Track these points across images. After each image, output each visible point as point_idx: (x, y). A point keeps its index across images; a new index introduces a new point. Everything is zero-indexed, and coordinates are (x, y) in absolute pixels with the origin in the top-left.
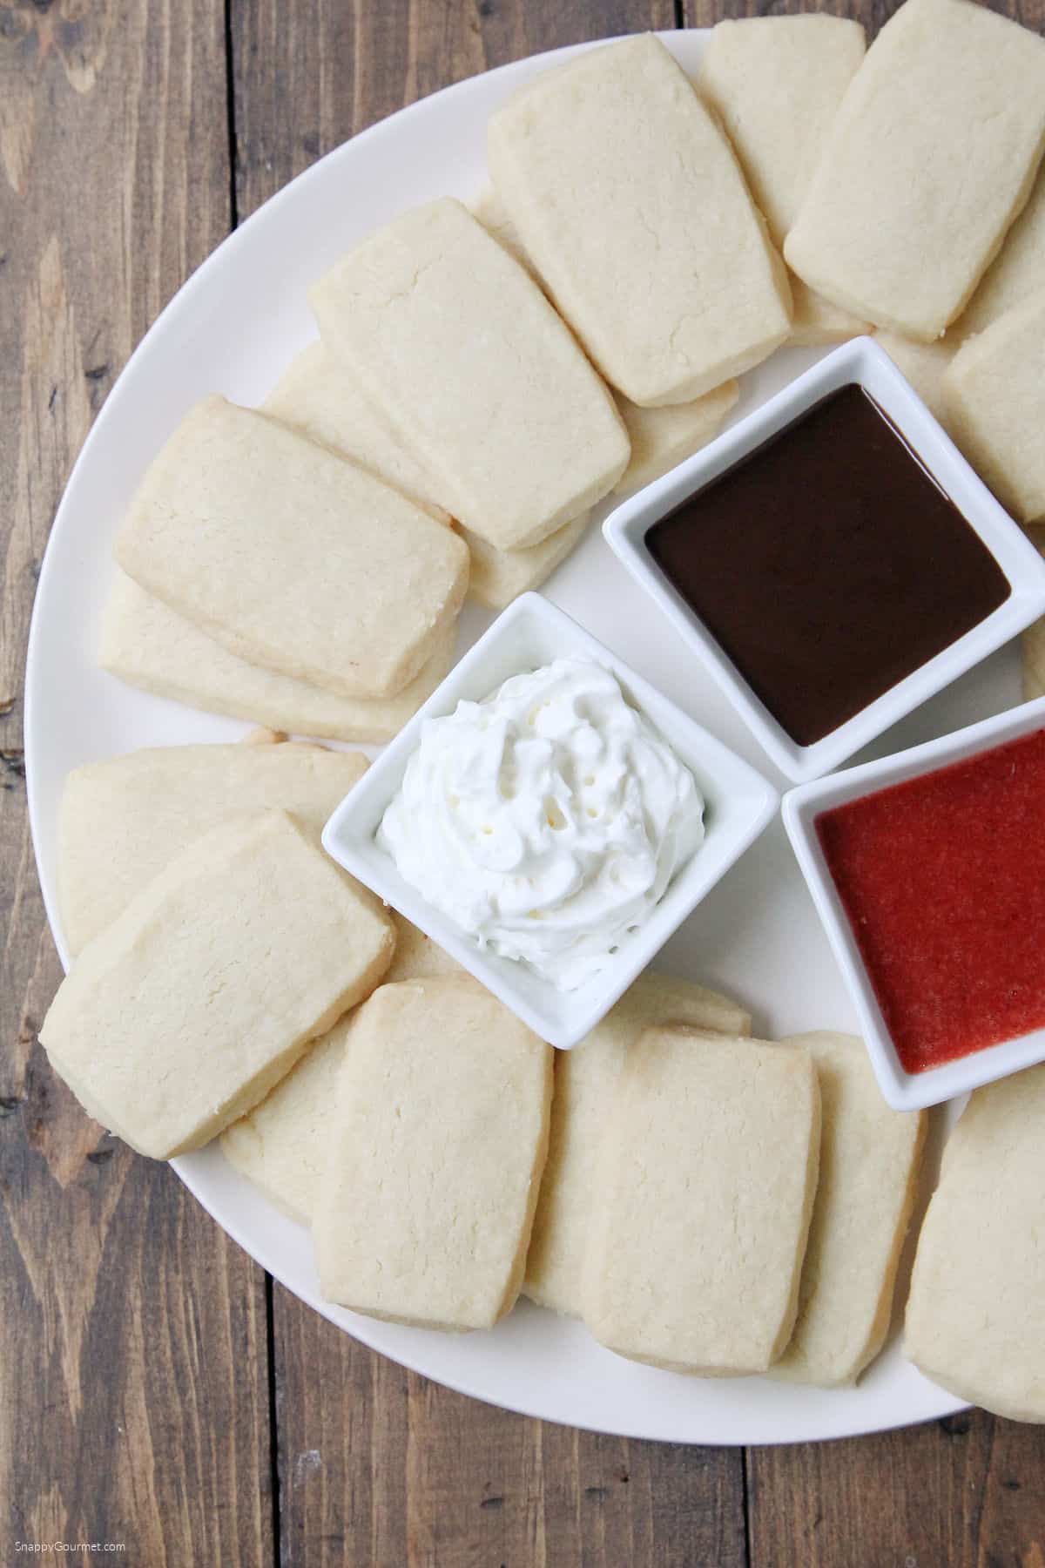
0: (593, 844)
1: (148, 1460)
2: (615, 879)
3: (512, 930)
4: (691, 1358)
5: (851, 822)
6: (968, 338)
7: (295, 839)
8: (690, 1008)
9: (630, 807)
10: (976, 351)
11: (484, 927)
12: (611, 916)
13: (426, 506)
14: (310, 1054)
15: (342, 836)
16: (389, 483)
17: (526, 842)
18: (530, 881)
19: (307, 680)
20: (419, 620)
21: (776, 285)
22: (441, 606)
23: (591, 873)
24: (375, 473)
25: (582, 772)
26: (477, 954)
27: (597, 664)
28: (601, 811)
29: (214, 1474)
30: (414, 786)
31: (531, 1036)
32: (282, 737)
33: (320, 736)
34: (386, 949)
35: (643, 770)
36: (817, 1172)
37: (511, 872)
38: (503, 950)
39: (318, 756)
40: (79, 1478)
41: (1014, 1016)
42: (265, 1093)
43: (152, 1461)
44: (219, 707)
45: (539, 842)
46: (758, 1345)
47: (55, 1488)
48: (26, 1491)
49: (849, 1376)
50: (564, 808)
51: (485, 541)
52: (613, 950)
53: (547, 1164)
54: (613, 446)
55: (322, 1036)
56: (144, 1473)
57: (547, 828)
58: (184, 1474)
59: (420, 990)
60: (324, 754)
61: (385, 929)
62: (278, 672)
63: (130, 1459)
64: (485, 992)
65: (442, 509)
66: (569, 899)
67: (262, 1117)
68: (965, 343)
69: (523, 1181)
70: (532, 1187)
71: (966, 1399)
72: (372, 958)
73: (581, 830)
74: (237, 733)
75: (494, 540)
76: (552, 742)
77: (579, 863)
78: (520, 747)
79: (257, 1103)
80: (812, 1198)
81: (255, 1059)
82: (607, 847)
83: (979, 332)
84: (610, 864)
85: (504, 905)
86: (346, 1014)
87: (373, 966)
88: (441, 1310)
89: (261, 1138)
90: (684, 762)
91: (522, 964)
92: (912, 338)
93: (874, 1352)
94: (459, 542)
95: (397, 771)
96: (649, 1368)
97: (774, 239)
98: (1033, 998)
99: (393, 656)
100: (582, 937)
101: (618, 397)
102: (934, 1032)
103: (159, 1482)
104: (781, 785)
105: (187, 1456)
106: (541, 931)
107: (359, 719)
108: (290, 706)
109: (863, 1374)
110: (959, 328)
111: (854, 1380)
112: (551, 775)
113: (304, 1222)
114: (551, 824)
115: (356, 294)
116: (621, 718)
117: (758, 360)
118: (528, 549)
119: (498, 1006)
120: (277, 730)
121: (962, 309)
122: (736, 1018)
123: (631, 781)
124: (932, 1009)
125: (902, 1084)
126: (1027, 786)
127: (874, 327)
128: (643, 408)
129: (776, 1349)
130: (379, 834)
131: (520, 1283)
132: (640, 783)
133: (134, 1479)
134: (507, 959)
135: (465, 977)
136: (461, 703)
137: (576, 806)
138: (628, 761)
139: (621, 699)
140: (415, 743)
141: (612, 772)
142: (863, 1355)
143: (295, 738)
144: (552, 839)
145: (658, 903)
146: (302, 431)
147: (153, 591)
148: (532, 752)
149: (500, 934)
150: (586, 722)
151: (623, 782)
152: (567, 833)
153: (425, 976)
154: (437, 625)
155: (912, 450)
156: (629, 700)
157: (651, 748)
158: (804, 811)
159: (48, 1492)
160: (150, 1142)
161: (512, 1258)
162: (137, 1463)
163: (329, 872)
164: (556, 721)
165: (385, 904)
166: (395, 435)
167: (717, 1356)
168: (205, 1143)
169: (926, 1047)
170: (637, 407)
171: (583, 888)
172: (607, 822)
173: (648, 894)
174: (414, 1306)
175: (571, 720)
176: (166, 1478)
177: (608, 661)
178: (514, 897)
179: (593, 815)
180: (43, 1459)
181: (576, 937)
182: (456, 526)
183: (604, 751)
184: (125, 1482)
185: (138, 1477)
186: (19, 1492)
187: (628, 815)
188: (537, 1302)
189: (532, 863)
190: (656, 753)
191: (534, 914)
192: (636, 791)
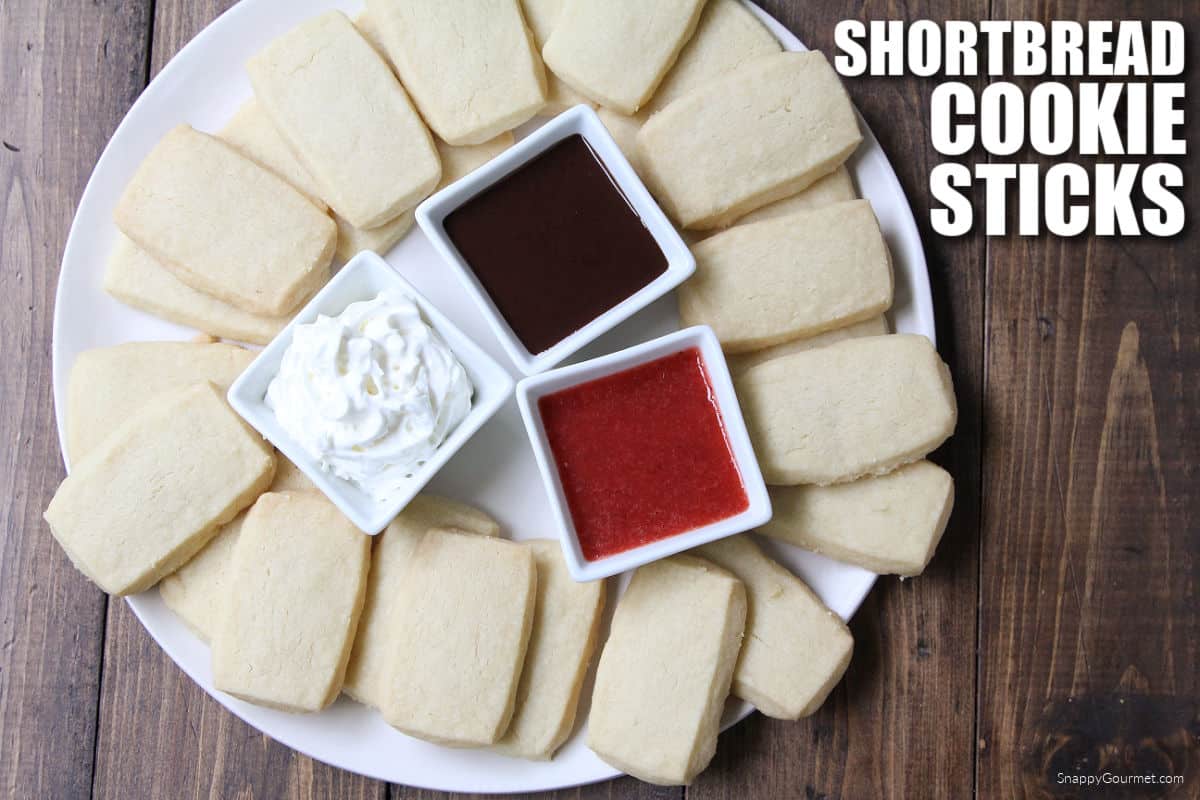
0: (394, 405)
1: (309, 776)
2: (409, 429)
3: (342, 458)
4: (442, 733)
5: (561, 403)
6: (654, 113)
7: (213, 397)
8: (460, 518)
9: (421, 384)
10: (658, 120)
11: (326, 457)
12: (405, 453)
13: (312, 199)
14: (219, 535)
15: (241, 395)
16: (291, 184)
17: (351, 401)
18: (355, 428)
19: (230, 302)
20: (301, 268)
21: (535, 73)
22: (316, 259)
23: (393, 425)
24: (283, 178)
25: (392, 362)
26: (320, 473)
27: (406, 296)
28: (401, 386)
29: (350, 788)
30: (288, 368)
31: (356, 528)
32: (216, 339)
33: (241, 341)
34: (268, 470)
35: (429, 362)
36: (531, 623)
37: (340, 420)
38: (338, 473)
39: (236, 351)
40: (265, 784)
41: (656, 528)
42: (187, 558)
43: (312, 777)
44: (176, 318)
45: (359, 404)
46: (486, 727)
47: (249, 788)
48: (231, 788)
49: (546, 752)
50: (377, 381)
51: (348, 223)
52: (409, 476)
53: (363, 612)
54: (430, 167)
55: (226, 525)
56: (306, 784)
57: (366, 393)
58: (331, 786)
59: (288, 497)
60: (239, 350)
61: (267, 458)
62: (213, 296)
63: (298, 774)
64: (328, 500)
65: (323, 202)
66: (378, 440)
67: (186, 573)
68: (651, 117)
69: (345, 618)
70: (351, 624)
71: (620, 770)
72: (259, 475)
73: (387, 396)
74: (189, 335)
75: (352, 222)
76: (373, 342)
77: (385, 417)
78: (351, 343)
79: (182, 563)
80: (528, 639)
81: (179, 536)
82: (403, 408)
83: (660, 110)
84: (406, 420)
85: (337, 443)
86: (241, 511)
87: (259, 481)
88: (288, 697)
89: (184, 588)
90: (457, 359)
91: (351, 483)
92: (619, 112)
93: (563, 739)
94: (331, 222)
95: (279, 355)
96: (417, 740)
97: (536, 46)
98: (668, 518)
99: (283, 288)
100: (389, 466)
101: (435, 137)
102: (605, 535)
103: (315, 789)
104: (516, 376)
105: (334, 775)
106: (361, 459)
107: (264, 329)
108: (220, 318)
109: (556, 751)
110: (647, 107)
111: (549, 755)
112: (371, 361)
113: (206, 640)
114: (370, 393)
115: (275, 65)
116: (419, 331)
117: (524, 120)
118: (375, 228)
119: (335, 510)
120: (213, 334)
121: (650, 96)
122: (489, 526)
123: (422, 369)
124: (604, 521)
125: (581, 565)
126: (671, 386)
127: (599, 106)
128: (453, 147)
129: (498, 730)
130: (266, 397)
131: (340, 684)
132: (427, 372)
133: (299, 787)
134: (339, 478)
135: (317, 492)
136: (320, 317)
137: (386, 382)
138: (421, 356)
139: (419, 319)
140: (289, 341)
141: (410, 362)
142: (556, 740)
143: (225, 341)
144: (368, 400)
145: (439, 447)
146: (239, 150)
147: (138, 242)
148: (359, 347)
149: (336, 461)
150: (394, 331)
151: (417, 370)
152: (378, 399)
153: (292, 490)
154: (313, 272)
155: (611, 176)
156: (425, 318)
157: (436, 349)
158: (530, 393)
159: (245, 790)
160: (111, 584)
161: (335, 666)
162: (302, 777)
163: (233, 418)
164: (377, 329)
165: (264, 438)
166: (296, 153)
167: (460, 734)
168: (148, 587)
169: (599, 545)
170: (449, 146)
171: (388, 434)
172: (405, 392)
173: (431, 440)
174: (271, 694)
175: (387, 329)
176: (320, 788)
177: (413, 294)
178: (344, 437)
179: (396, 388)
180: (244, 771)
181: (384, 465)
182: (331, 213)
183: (405, 349)
184: (294, 788)
185: (302, 785)
186: (226, 788)
187: (417, 388)
188: (354, 699)
189: (353, 414)
190: (439, 353)
191: (356, 448)
192: (425, 375)
